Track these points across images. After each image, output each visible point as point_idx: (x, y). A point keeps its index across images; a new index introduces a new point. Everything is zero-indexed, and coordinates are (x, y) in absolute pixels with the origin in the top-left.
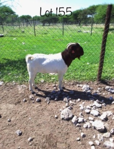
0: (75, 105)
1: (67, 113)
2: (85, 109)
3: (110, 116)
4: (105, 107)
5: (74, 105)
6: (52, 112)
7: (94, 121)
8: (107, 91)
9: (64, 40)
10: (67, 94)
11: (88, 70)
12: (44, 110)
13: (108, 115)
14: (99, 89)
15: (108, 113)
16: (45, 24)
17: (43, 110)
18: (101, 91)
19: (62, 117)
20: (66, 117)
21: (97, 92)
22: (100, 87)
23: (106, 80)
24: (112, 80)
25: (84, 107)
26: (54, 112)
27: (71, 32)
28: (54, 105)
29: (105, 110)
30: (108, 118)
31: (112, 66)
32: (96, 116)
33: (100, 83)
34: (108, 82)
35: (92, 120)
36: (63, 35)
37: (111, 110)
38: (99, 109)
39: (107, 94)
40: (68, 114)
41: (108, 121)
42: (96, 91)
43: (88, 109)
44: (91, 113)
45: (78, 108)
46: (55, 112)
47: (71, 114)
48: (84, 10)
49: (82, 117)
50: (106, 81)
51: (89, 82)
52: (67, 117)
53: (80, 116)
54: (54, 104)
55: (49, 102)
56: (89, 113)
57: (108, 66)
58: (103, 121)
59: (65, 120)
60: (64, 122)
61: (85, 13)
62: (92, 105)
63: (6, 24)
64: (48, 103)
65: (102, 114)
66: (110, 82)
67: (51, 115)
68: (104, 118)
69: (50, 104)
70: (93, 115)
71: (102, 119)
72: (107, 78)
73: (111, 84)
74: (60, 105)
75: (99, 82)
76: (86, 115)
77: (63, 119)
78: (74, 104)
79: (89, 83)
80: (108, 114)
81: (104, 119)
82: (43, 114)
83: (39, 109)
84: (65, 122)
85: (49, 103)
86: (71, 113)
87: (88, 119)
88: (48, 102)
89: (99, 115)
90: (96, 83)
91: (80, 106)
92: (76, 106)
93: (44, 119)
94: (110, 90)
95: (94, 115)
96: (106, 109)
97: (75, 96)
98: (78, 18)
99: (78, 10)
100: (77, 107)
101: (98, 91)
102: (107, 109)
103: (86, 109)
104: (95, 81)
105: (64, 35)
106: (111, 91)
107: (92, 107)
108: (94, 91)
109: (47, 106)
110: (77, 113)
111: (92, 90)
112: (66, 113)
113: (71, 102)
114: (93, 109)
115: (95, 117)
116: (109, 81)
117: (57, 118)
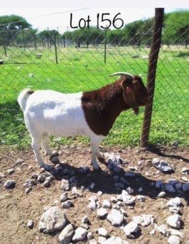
0: (82, 196)
1: (53, 219)
2: (98, 207)
3: (146, 226)
4: (142, 203)
5: (78, 198)
6: (27, 212)
7: (108, 237)
8: (155, 167)
9: (104, 70)
10: (73, 172)
11: (128, 124)
12: (11, 208)
13: (143, 224)
14: (139, 163)
15: (145, 219)
16: (81, 46)
17: (10, 206)
18: (142, 166)
19: (41, 225)
20: (48, 227)
21: (133, 170)
22: (142, 159)
23: (159, 144)
24: (170, 145)
25: (98, 203)
26: (32, 212)
27: (120, 57)
28: (37, 196)
29: (140, 210)
30: (143, 232)
31: (177, 117)
32: (116, 226)
33: (144, 151)
34: (162, 148)
35: (104, 236)
36: (105, 62)
37: (153, 211)
38: (129, 207)
39: (154, 174)
40: (54, 221)
41: (141, 237)
42: (132, 167)
43: (105, 207)
44: (108, 217)
45: (84, 205)
46: (34, 213)
47: (61, 220)
48: (147, 21)
49: (84, 228)
50: (158, 147)
51: (123, 149)
52: (50, 226)
53: (82, 225)
54: (39, 194)
55: (31, 189)
56: (104, 217)
57: (170, 118)
58: (128, 237)
59: (45, 233)
60: (42, 237)
61: (148, 26)
62: (116, 200)
63: (16, 45)
64: (26, 191)
65: (131, 220)
66: (165, 150)
67: (22, 221)
68: (132, 231)
69: (30, 193)
70: (111, 222)
71: (128, 233)
72: (161, 140)
73: (167, 153)
74: (51, 198)
75: (144, 148)
76: (96, 220)
77: (42, 231)
78: (78, 195)
79: (123, 151)
80: (143, 222)
81: (132, 233)
82: (8, 216)
83: (3, 204)
84: (45, 238)
85: (28, 192)
86: (61, 217)
87: (97, 232)
88: (27, 189)
89: (124, 223)
90: (137, 151)
91: (90, 201)
92: (82, 199)
93: (5, 228)
94: (159, 166)
95: (113, 223)
96: (143, 207)
97: (88, 177)
98: (136, 34)
99: (137, 22)
100: (83, 202)
101: (136, 168)
102: (145, 208)
103: (101, 207)
104: (136, 145)
105: (107, 62)
106: (163, 167)
107: (115, 202)
108: (130, 167)
109: (22, 198)
110: (79, 218)
111: (126, 165)
112: (50, 217)
113: (74, 189)
114: (116, 208)
115: (114, 228)
116: (165, 147)
117: (31, 227)
